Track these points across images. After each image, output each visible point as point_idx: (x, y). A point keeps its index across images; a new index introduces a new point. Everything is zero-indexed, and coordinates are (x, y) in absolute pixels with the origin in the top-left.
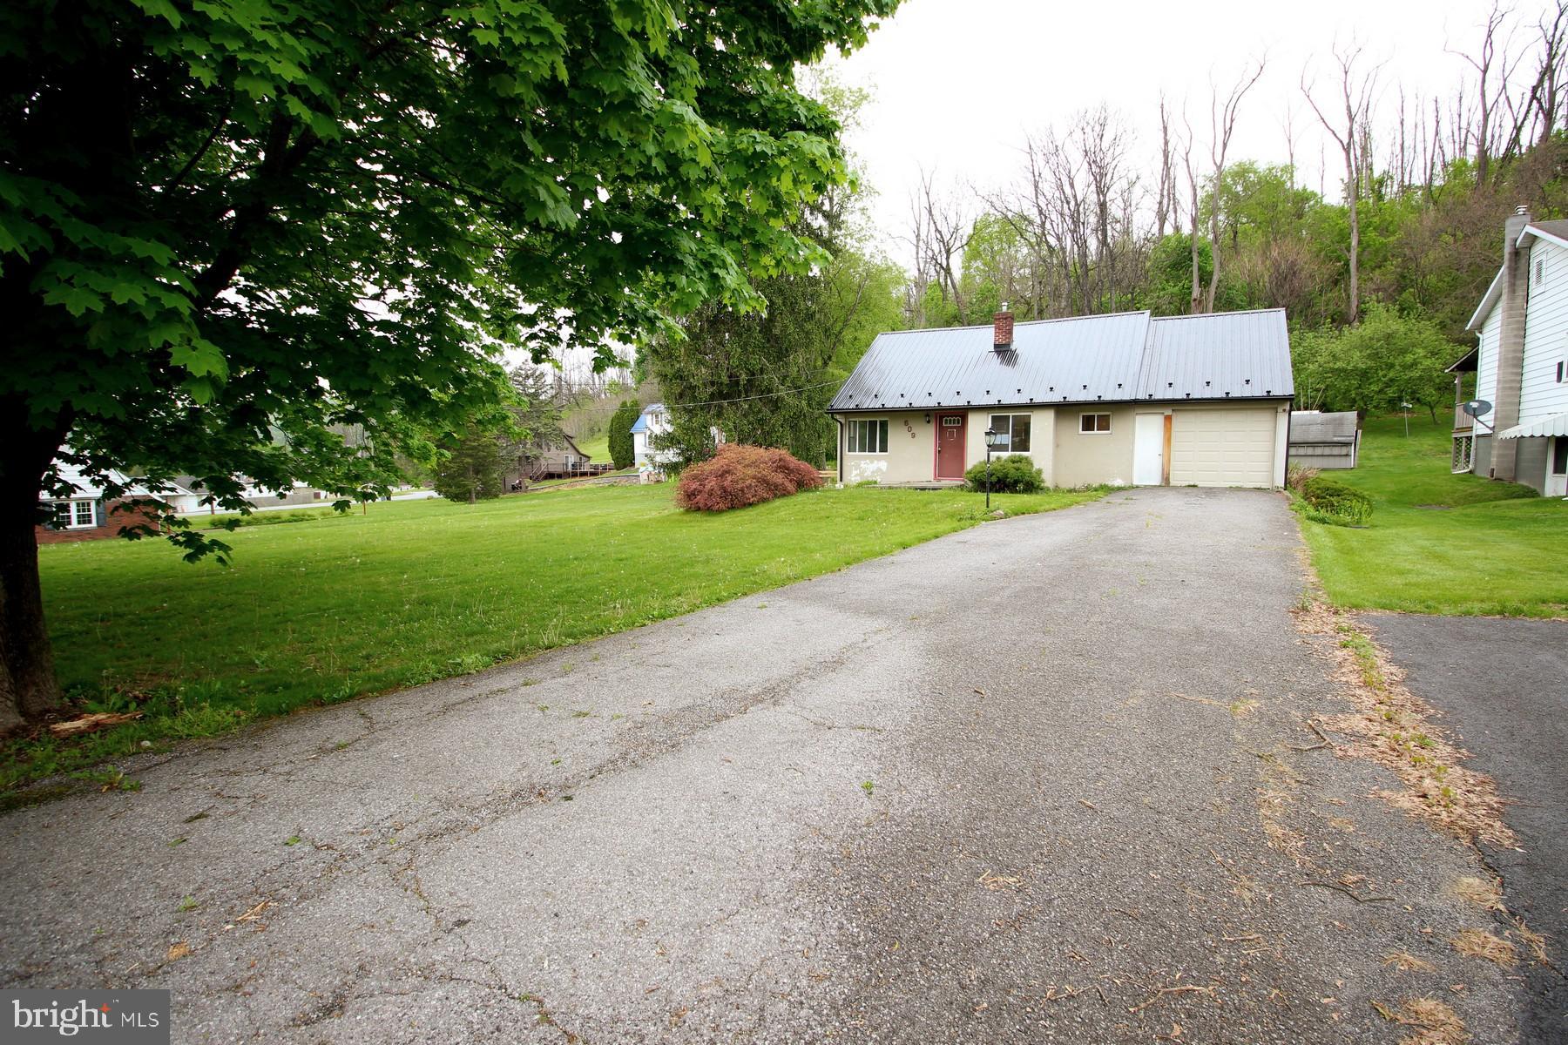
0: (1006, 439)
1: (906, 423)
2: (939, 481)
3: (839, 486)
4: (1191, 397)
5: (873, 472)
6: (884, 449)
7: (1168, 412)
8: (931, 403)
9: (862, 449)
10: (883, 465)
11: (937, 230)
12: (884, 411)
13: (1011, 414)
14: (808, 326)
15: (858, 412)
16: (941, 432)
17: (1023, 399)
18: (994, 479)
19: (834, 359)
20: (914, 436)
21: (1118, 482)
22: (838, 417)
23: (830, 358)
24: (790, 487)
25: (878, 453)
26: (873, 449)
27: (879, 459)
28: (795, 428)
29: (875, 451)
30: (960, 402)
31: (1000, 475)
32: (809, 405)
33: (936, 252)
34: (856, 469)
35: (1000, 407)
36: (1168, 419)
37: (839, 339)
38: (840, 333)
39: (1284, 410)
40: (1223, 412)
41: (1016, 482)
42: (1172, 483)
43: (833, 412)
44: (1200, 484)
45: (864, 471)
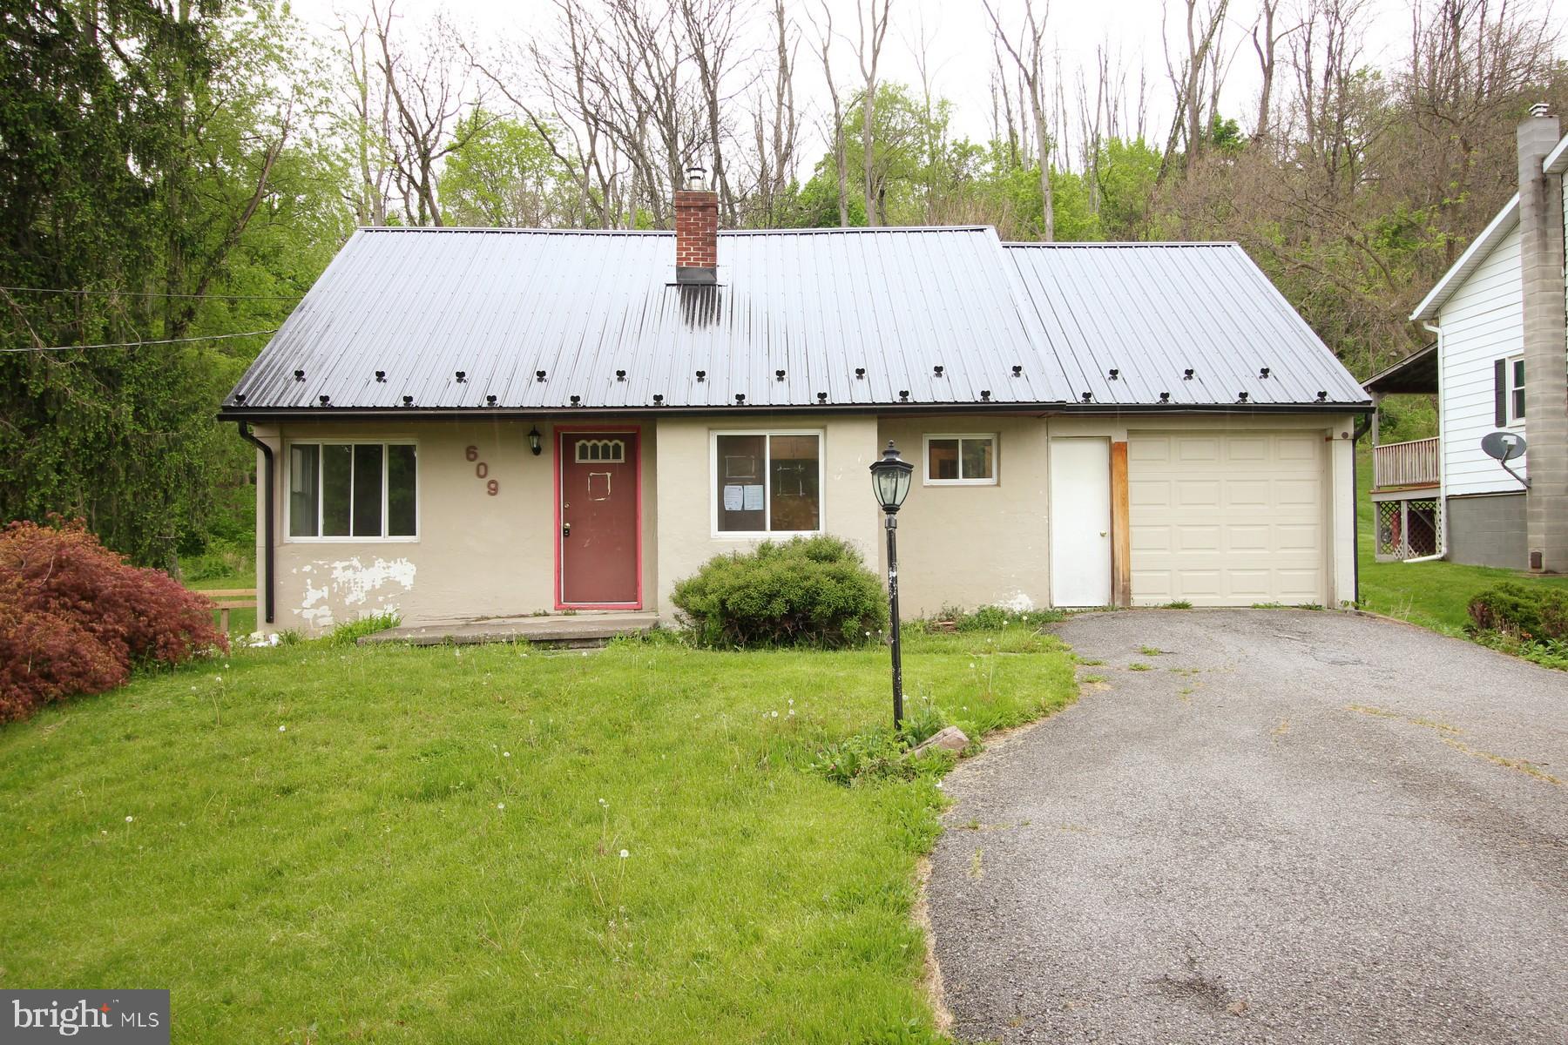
0: (756, 497)
1: (471, 454)
2: (570, 612)
3: (264, 638)
4: (1171, 401)
5: (372, 593)
6: (404, 523)
7: (1119, 436)
8: (553, 397)
9: (337, 526)
10: (404, 572)
11: (402, 109)
12: (408, 418)
13: (767, 433)
14: (134, 218)
15: (326, 417)
16: (572, 481)
17: (799, 394)
18: (779, 607)
19: (200, 317)
20: (493, 489)
21: (1022, 603)
22: (256, 432)
23: (190, 314)
24: (103, 661)
25: (385, 538)
26: (368, 526)
27: (390, 554)
28: (98, 474)
29: (376, 532)
30: (637, 396)
31: (795, 595)
32: (138, 417)
33: (402, 152)
34: (317, 587)
35: (740, 412)
36: (1117, 453)
37: (214, 268)
38: (219, 254)
39: (1345, 436)
40: (1223, 439)
41: (841, 614)
42: (1138, 600)
43: (245, 417)
44: (1194, 600)
45: (345, 589)
